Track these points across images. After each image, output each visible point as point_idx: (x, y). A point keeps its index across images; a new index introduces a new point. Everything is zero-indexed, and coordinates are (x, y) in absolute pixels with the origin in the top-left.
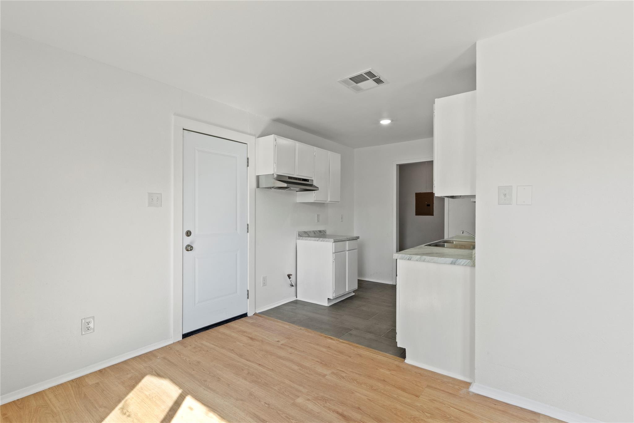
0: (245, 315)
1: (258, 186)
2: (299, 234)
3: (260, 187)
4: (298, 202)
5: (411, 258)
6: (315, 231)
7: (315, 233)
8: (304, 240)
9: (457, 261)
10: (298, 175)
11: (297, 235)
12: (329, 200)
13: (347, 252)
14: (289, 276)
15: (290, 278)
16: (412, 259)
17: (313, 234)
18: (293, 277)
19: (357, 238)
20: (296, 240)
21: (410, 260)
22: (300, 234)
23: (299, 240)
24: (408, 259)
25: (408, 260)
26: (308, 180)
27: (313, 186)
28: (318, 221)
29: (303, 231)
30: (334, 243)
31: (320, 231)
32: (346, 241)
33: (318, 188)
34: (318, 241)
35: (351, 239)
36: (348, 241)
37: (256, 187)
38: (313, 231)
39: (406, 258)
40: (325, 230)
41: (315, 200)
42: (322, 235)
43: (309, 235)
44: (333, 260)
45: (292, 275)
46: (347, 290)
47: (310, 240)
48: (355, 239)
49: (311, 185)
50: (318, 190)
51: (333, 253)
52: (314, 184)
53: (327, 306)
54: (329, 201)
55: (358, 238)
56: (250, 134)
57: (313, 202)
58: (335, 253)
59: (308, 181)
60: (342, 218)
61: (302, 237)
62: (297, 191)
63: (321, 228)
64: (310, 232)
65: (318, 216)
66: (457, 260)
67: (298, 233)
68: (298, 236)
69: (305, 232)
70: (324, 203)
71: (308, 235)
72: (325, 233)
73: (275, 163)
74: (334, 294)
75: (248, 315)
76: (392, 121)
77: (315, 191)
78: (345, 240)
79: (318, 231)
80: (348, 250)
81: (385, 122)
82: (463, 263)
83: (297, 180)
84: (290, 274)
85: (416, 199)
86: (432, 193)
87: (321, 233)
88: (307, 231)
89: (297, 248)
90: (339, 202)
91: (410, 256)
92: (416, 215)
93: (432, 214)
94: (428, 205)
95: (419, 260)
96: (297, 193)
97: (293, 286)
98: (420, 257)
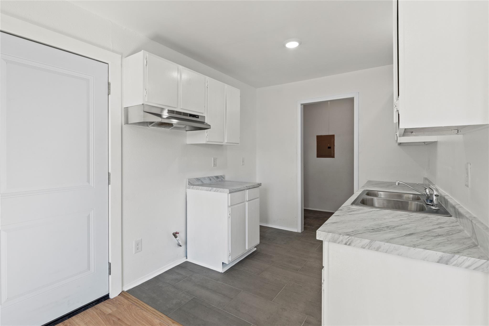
0: (106, 297)
1: (127, 123)
2: (189, 182)
3: (129, 123)
4: (188, 143)
5: (352, 242)
6: (211, 177)
7: (210, 180)
8: (195, 189)
9: (453, 259)
10: (182, 109)
12: (226, 141)
13: (247, 203)
14: (175, 235)
15: (176, 237)
16: (353, 244)
17: (208, 181)
18: (181, 236)
19: (258, 186)
20: (186, 188)
22: (191, 182)
23: (189, 188)
24: (344, 242)
25: (346, 244)
26: (198, 116)
27: (205, 124)
28: (215, 165)
29: (195, 178)
30: (230, 195)
31: (217, 177)
32: (246, 190)
33: (210, 125)
34: (210, 191)
35: (252, 187)
36: (247, 190)
37: (123, 124)
39: (342, 241)
40: (224, 176)
41: (208, 141)
42: (220, 181)
43: (203, 181)
44: (229, 216)
45: (179, 233)
46: (247, 248)
47: (201, 190)
48: (256, 186)
49: (203, 123)
50: (210, 128)
51: (229, 207)
52: (206, 122)
53: (221, 273)
54: (227, 143)
55: (260, 185)
56: (113, 51)
57: (205, 143)
58: (230, 206)
59: (199, 118)
60: (243, 162)
61: (192, 186)
62: (186, 131)
63: (218, 173)
64: (204, 178)
65: (215, 160)
66: (453, 257)
67: (188, 180)
68: (189, 184)
69: (198, 179)
71: (202, 182)
72: (224, 178)
73: (146, 90)
74: (230, 257)
75: (111, 297)
76: (300, 44)
77: (208, 130)
78: (244, 189)
79: (215, 176)
80: (247, 200)
81: (292, 45)
82: (467, 264)
83: (182, 115)
84: (177, 232)
85: (317, 141)
86: (333, 136)
87: (218, 180)
88: (201, 178)
89: (186, 199)
90: (238, 143)
91: (350, 238)
92: (317, 157)
93: (333, 157)
94: (329, 148)
95: (368, 247)
96: (186, 132)
97: (181, 246)
98: (370, 242)
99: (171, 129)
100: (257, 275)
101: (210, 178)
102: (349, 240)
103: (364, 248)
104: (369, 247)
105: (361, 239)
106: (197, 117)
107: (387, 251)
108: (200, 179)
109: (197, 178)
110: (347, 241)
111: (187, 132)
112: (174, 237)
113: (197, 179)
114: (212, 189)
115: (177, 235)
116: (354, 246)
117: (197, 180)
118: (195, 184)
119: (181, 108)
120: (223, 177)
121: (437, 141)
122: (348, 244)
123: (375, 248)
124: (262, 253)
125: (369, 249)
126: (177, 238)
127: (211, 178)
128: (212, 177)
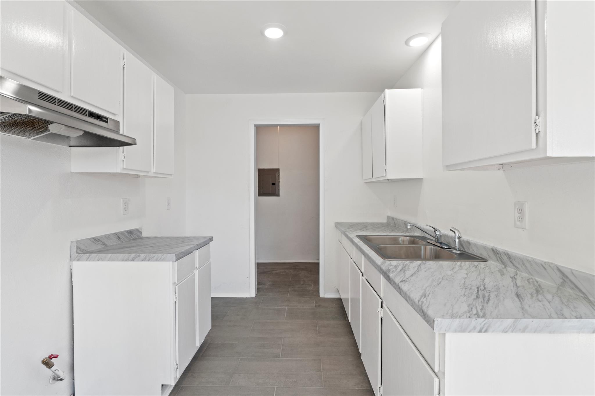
2: (78, 248)
5: (489, 326)
7: (119, 238)
8: (92, 260)
10: (72, 97)
11: (74, 250)
12: (154, 170)
13: (198, 271)
14: (48, 363)
15: (50, 366)
17: (114, 242)
19: (208, 241)
20: (71, 260)
21: (486, 331)
22: (82, 247)
23: (78, 260)
24: (478, 329)
25: (480, 331)
26: (107, 118)
28: (126, 212)
29: (89, 239)
30: (176, 262)
31: (130, 232)
33: (134, 139)
34: (133, 260)
35: (204, 245)
36: (195, 251)
38: (116, 234)
39: (475, 328)
40: (141, 229)
43: (106, 243)
44: (175, 300)
45: (57, 356)
46: (197, 344)
47: (111, 260)
48: (205, 242)
49: (115, 132)
51: (174, 284)
54: (154, 173)
55: (210, 239)
57: (118, 171)
58: (177, 282)
59: (107, 122)
60: (168, 204)
61: (85, 255)
62: (70, 146)
63: (131, 225)
64: (108, 237)
65: (126, 202)
67: (75, 244)
68: (77, 252)
70: (138, 176)
71: (104, 244)
72: (141, 233)
76: (286, 33)
77: (125, 147)
79: (127, 231)
80: (197, 267)
83: (73, 110)
84: (52, 355)
85: (258, 176)
86: (278, 170)
87: (132, 238)
88: (101, 237)
89: (72, 282)
90: (171, 175)
91: (487, 320)
92: (258, 196)
93: (278, 195)
94: (274, 184)
95: (510, 330)
96: (70, 149)
97: (61, 380)
98: (514, 322)
99: (33, 139)
100: (225, 385)
101: (118, 236)
102: (485, 324)
103: (506, 332)
104: (513, 329)
105: (502, 319)
106: (105, 119)
107: (536, 330)
108: (99, 240)
109: (93, 238)
110: (482, 327)
111: (73, 149)
112: (44, 366)
113: (95, 239)
114: (137, 257)
115: (53, 360)
116: (493, 331)
117: (93, 242)
118: (91, 250)
119: (72, 95)
120: (139, 231)
121: (422, 177)
122: (483, 330)
123: (520, 329)
124: (216, 342)
125: (512, 332)
126: (53, 368)
127: (121, 236)
128: (121, 233)
